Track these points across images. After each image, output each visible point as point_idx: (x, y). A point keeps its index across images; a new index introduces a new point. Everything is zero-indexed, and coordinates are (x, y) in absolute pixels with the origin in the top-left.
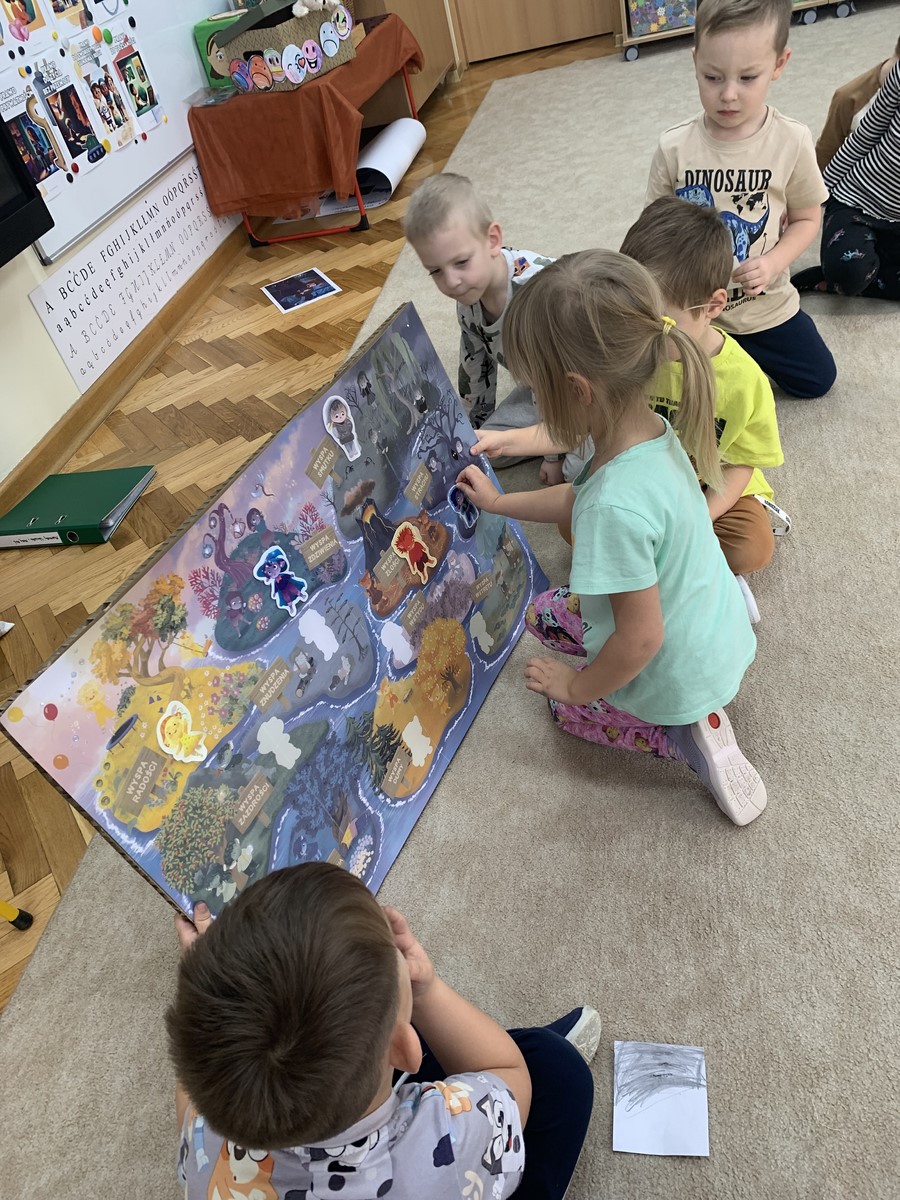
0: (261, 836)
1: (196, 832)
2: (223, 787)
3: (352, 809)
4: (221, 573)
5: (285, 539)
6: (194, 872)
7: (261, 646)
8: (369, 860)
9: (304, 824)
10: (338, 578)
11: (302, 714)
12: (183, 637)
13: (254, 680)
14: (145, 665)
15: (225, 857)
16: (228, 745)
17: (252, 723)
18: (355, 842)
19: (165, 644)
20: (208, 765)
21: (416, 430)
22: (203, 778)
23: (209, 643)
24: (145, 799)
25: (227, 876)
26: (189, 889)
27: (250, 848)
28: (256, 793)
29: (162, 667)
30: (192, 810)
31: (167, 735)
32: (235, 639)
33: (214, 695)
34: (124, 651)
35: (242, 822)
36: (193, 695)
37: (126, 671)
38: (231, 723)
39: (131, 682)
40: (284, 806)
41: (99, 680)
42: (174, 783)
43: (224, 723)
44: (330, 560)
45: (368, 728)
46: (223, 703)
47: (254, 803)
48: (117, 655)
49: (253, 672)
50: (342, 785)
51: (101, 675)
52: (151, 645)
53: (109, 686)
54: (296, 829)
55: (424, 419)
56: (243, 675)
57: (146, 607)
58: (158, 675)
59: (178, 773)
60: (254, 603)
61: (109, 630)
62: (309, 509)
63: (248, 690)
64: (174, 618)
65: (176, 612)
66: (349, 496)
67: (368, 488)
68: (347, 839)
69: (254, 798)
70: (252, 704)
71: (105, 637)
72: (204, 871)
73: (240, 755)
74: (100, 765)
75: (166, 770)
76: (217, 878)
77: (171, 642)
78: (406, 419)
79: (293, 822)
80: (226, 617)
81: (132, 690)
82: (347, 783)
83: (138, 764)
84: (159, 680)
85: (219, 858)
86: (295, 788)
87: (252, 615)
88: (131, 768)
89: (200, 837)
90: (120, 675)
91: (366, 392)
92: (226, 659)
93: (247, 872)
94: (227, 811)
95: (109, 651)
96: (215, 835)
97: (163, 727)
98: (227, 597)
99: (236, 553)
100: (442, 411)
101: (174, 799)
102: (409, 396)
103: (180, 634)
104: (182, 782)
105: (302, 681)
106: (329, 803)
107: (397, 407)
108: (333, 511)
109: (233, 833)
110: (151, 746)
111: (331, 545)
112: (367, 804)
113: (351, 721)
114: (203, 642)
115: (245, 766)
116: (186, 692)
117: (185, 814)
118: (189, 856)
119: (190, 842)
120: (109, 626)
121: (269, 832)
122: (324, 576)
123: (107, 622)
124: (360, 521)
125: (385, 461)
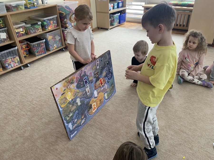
1: (67, 110)
2: (71, 105)
4: (80, 78)
5: (88, 76)
6: (65, 115)
7: (81, 89)
8: (84, 121)
9: (78, 113)
10: (92, 83)
11: (82, 99)
12: (73, 85)
14: (68, 86)
16: (73, 100)
17: (77, 98)
20: (71, 101)
21: (106, 67)
22: (69, 103)
23: (75, 86)
24: (63, 103)
26: (64, 117)
27: (72, 114)
29: (70, 87)
30: (67, 106)
31: (68, 96)
32: (78, 87)
33: (74, 93)
35: (72, 110)
39: (66, 88)
40: (77, 110)
42: (66, 102)
43: (74, 97)
44: (91, 80)
45: (89, 104)
47: (74, 108)
49: (79, 92)
51: (63, 86)
52: (69, 84)
53: (63, 88)
54: (77, 114)
56: (77, 91)
57: (70, 79)
60: (82, 83)
62: (91, 73)
63: (77, 94)
64: (73, 82)
66: (96, 73)
67: (98, 72)
68: (83, 117)
70: (77, 95)
74: (60, 97)
75: (66, 100)
76: (67, 117)
77: (71, 85)
78: (105, 65)
79: (77, 113)
82: (85, 110)
84: (69, 89)
85: (68, 114)
86: (79, 108)
87: (81, 84)
88: (63, 99)
91: (102, 60)
92: (76, 89)
93: (71, 117)
94: (71, 108)
95: (65, 84)
98: (79, 81)
99: (82, 76)
101: (66, 104)
102: (106, 62)
104: (67, 103)
105: (83, 95)
106: (82, 112)
107: (104, 63)
108: (93, 74)
109: (70, 111)
110: (65, 97)
111: (92, 78)
112: (86, 114)
113: (87, 102)
115: (74, 103)
116: (71, 91)
118: (65, 112)
121: (74, 113)
122: (90, 82)
124: (96, 76)
125: (101, 70)
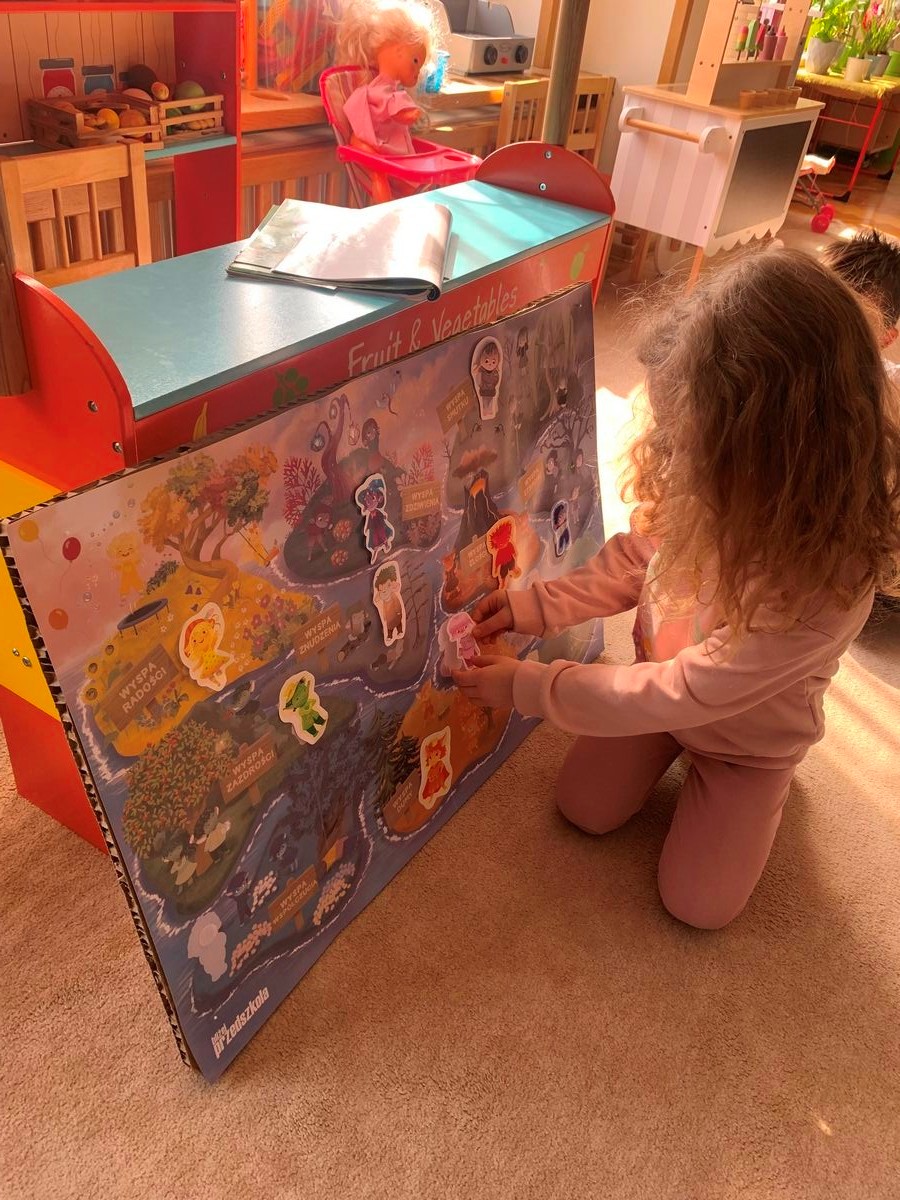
0: (244, 816)
1: (178, 780)
2: (226, 735)
3: (346, 823)
4: (323, 477)
5: (392, 472)
6: (158, 831)
7: (326, 583)
8: (343, 894)
9: (292, 819)
10: (426, 543)
11: (335, 682)
12: (251, 531)
13: (304, 618)
14: (200, 543)
15: (197, 826)
16: (249, 686)
18: (336, 864)
19: (230, 529)
20: (219, 700)
21: (548, 421)
22: (208, 714)
23: (275, 552)
24: (135, 713)
25: (190, 851)
26: (145, 850)
27: (228, 825)
28: (258, 759)
29: (216, 555)
30: (182, 748)
31: (191, 641)
32: (303, 562)
33: (257, 617)
34: (183, 515)
35: (230, 789)
36: (236, 605)
37: (176, 540)
38: (261, 659)
39: (177, 556)
40: (281, 788)
41: (142, 536)
42: (176, 706)
43: (254, 655)
44: (425, 519)
45: (393, 732)
46: (262, 631)
47: (252, 770)
48: (174, 516)
49: (306, 609)
50: (346, 789)
51: (147, 531)
52: (216, 522)
53: (151, 550)
54: (282, 822)
55: (558, 413)
56: (295, 607)
57: (228, 473)
58: (209, 563)
59: (185, 695)
60: (342, 530)
61: (177, 479)
62: (426, 450)
63: (293, 627)
64: (253, 503)
65: (257, 497)
66: (467, 457)
67: (488, 458)
68: (330, 859)
69: (253, 763)
70: (291, 647)
71: (169, 486)
72: (169, 834)
73: (257, 702)
74: (104, 643)
75: (173, 685)
76: (179, 850)
77: (237, 530)
78: (545, 403)
79: (282, 812)
80: (304, 530)
81: (171, 567)
82: (352, 789)
83: (144, 664)
84: (206, 568)
85: (188, 824)
86: (298, 771)
88: (135, 664)
89: (179, 788)
90: (168, 542)
91: (522, 352)
92: (286, 579)
93: (215, 854)
94: (220, 767)
95: (167, 507)
96: (197, 793)
97: (190, 630)
99: (346, 461)
100: (578, 413)
101: (169, 726)
102: (555, 379)
103: (250, 525)
104: (185, 709)
105: (348, 644)
106: (325, 806)
107: (542, 386)
108: (447, 465)
109: (216, 799)
110: (168, 647)
111: (433, 502)
112: (363, 825)
113: (379, 714)
114: (270, 547)
115: (258, 718)
116: (230, 600)
117: (174, 752)
118: (159, 807)
119: (167, 789)
120: (179, 474)
121: (253, 814)
122: (415, 535)
123: (179, 469)
124: (467, 491)
